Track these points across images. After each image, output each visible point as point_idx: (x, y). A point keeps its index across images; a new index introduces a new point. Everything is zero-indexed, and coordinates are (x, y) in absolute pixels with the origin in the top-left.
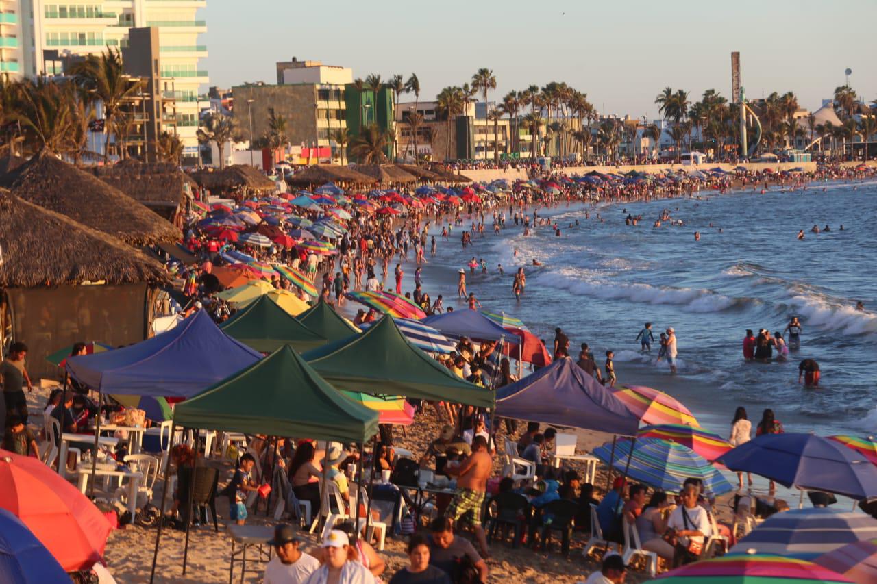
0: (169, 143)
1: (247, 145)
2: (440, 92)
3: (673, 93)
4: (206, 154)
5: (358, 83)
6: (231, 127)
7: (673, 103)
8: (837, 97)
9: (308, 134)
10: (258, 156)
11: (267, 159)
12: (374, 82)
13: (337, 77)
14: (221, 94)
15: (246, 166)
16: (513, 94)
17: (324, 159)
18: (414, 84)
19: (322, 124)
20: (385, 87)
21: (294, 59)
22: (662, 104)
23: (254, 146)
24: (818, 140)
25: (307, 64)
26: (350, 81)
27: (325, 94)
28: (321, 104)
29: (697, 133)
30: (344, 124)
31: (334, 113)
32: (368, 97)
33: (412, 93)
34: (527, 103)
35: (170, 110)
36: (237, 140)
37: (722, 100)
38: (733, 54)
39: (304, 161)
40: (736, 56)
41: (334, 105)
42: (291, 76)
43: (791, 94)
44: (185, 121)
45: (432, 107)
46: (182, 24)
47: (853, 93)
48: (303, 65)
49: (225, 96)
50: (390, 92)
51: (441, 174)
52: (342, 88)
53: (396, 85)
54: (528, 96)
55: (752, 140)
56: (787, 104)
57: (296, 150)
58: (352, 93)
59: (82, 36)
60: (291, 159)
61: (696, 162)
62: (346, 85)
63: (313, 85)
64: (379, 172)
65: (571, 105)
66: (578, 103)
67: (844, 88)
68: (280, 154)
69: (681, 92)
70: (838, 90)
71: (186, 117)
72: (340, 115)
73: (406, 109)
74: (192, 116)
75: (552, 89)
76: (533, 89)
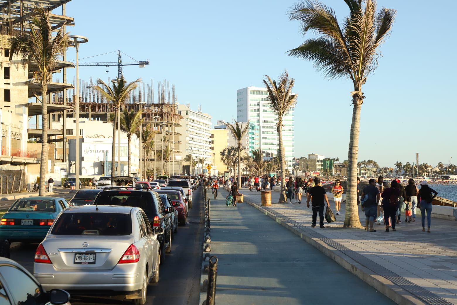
0: (288, 171)
1: (302, 171)
2: (343, 161)
3: (399, 163)
4: (293, 173)
5: (326, 159)
6: (299, 168)
7: (399, 165)
8: (439, 165)
9: (314, 169)
10: (304, 174)
11: (306, 174)
12: (329, 159)
13: (321, 158)
14: (296, 159)
15: (301, 176)
16: (360, 162)
17: (318, 175)
18: (338, 160)
19: (317, 167)
20: (331, 160)
21: (312, 153)
22: (396, 165)
23: (303, 172)
24: (433, 175)
25: (315, 155)
26: (324, 158)
27: (318, 161)
28: (317, 163)
29: (403, 172)
30: (322, 167)
31: (320, 165)
32: (328, 162)
33: (337, 161)
34: (363, 164)
35: (286, 164)
36: (300, 171)
37: (410, 165)
38: (417, 153)
39: (313, 175)
40: (418, 154)
41: (320, 163)
42: (312, 157)
43: (427, 164)
44: (289, 166)
45: (342, 164)
46: (289, 146)
47: (443, 164)
48: (314, 155)
49: (297, 160)
50: (332, 161)
51: (341, 179)
52: (322, 160)
53: (334, 159)
54: (364, 162)
55: (416, 174)
56: (426, 166)
57: (312, 173)
58: (324, 161)
59: (269, 148)
60: (310, 175)
61: (402, 178)
62: (323, 159)
63: (316, 159)
64: (328, 178)
65: (374, 165)
66: (375, 165)
67: (440, 163)
68: (308, 174)
69: (401, 163)
70: (439, 163)
71: (289, 165)
72: (322, 165)
73: (335, 164)
74: (291, 165)
75: (369, 162)
76: (365, 161)
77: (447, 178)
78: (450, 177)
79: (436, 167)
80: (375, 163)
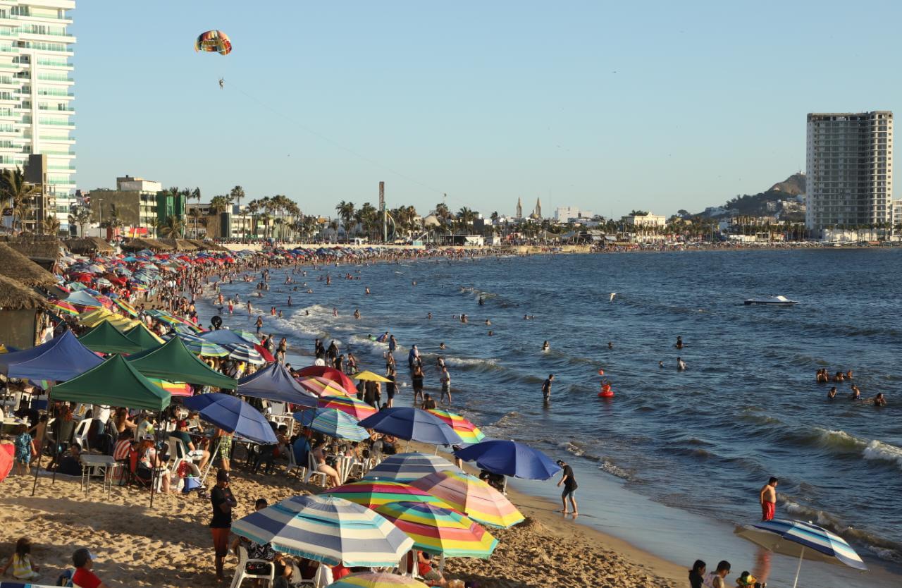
0: (52, 223)
1: (98, 225)
2: (212, 199)
3: (346, 204)
4: (73, 229)
5: (165, 191)
6: (88, 214)
7: (346, 209)
8: (438, 210)
9: (134, 219)
10: (104, 232)
11: (110, 233)
12: (174, 191)
13: (151, 188)
14: (83, 195)
15: (97, 237)
16: (255, 201)
17: (144, 234)
18: (197, 193)
19: (142, 214)
20: (180, 194)
21: (127, 176)
22: (340, 210)
23: (102, 226)
24: (427, 233)
25: (135, 179)
26: (160, 190)
27: (144, 198)
28: (142, 203)
29: (359, 227)
30: (155, 215)
31: (149, 208)
32: (170, 201)
33: (196, 198)
34: (262, 206)
35: (52, 203)
36: (92, 222)
37: (373, 209)
38: (380, 183)
39: (131, 235)
40: (382, 184)
41: (150, 203)
42: (126, 185)
43: (412, 207)
44: (62, 210)
45: (208, 207)
47: (446, 208)
48: (132, 180)
49: (85, 195)
50: (183, 197)
51: (212, 246)
52: (155, 194)
53: (187, 193)
54: (263, 202)
55: (390, 233)
56: (410, 212)
57: (127, 229)
58: (161, 197)
60: (124, 234)
61: (358, 243)
62: (158, 192)
63: (138, 191)
64: (175, 243)
65: (288, 208)
66: (292, 208)
67: (442, 204)
68: (117, 231)
69: (351, 204)
70: (438, 205)
71: (61, 207)
72: (154, 209)
73: (192, 207)
74: (66, 207)
75: (277, 199)
76: (266, 199)
77: (461, 241)
78: (466, 240)
79: (432, 215)
80: (292, 203)
